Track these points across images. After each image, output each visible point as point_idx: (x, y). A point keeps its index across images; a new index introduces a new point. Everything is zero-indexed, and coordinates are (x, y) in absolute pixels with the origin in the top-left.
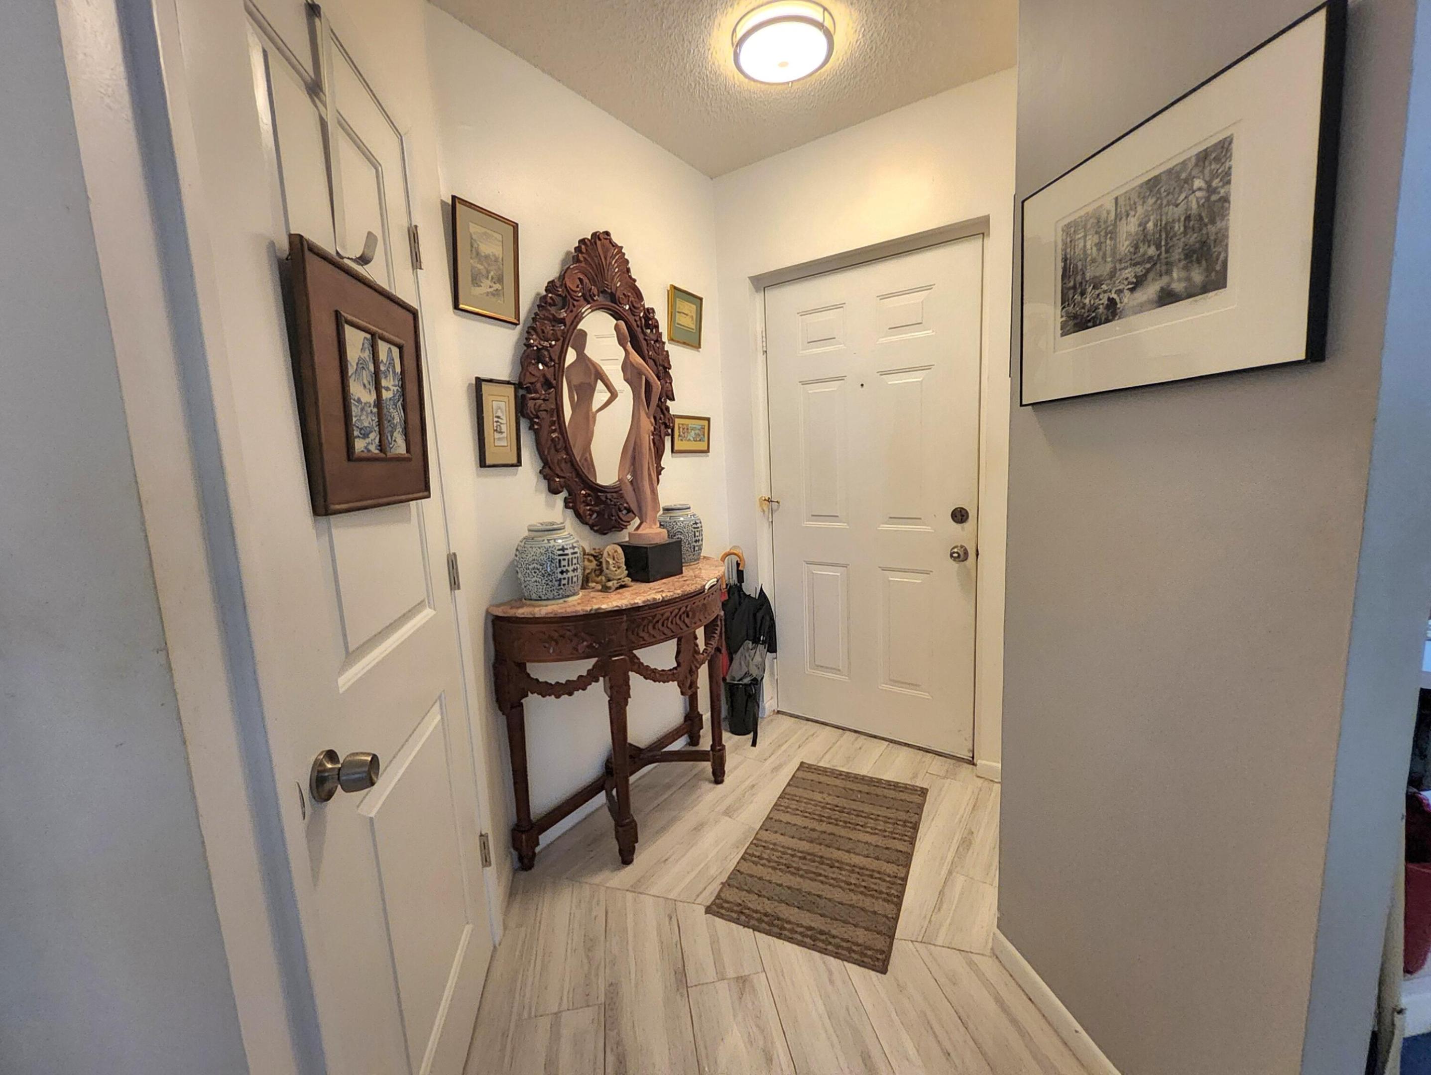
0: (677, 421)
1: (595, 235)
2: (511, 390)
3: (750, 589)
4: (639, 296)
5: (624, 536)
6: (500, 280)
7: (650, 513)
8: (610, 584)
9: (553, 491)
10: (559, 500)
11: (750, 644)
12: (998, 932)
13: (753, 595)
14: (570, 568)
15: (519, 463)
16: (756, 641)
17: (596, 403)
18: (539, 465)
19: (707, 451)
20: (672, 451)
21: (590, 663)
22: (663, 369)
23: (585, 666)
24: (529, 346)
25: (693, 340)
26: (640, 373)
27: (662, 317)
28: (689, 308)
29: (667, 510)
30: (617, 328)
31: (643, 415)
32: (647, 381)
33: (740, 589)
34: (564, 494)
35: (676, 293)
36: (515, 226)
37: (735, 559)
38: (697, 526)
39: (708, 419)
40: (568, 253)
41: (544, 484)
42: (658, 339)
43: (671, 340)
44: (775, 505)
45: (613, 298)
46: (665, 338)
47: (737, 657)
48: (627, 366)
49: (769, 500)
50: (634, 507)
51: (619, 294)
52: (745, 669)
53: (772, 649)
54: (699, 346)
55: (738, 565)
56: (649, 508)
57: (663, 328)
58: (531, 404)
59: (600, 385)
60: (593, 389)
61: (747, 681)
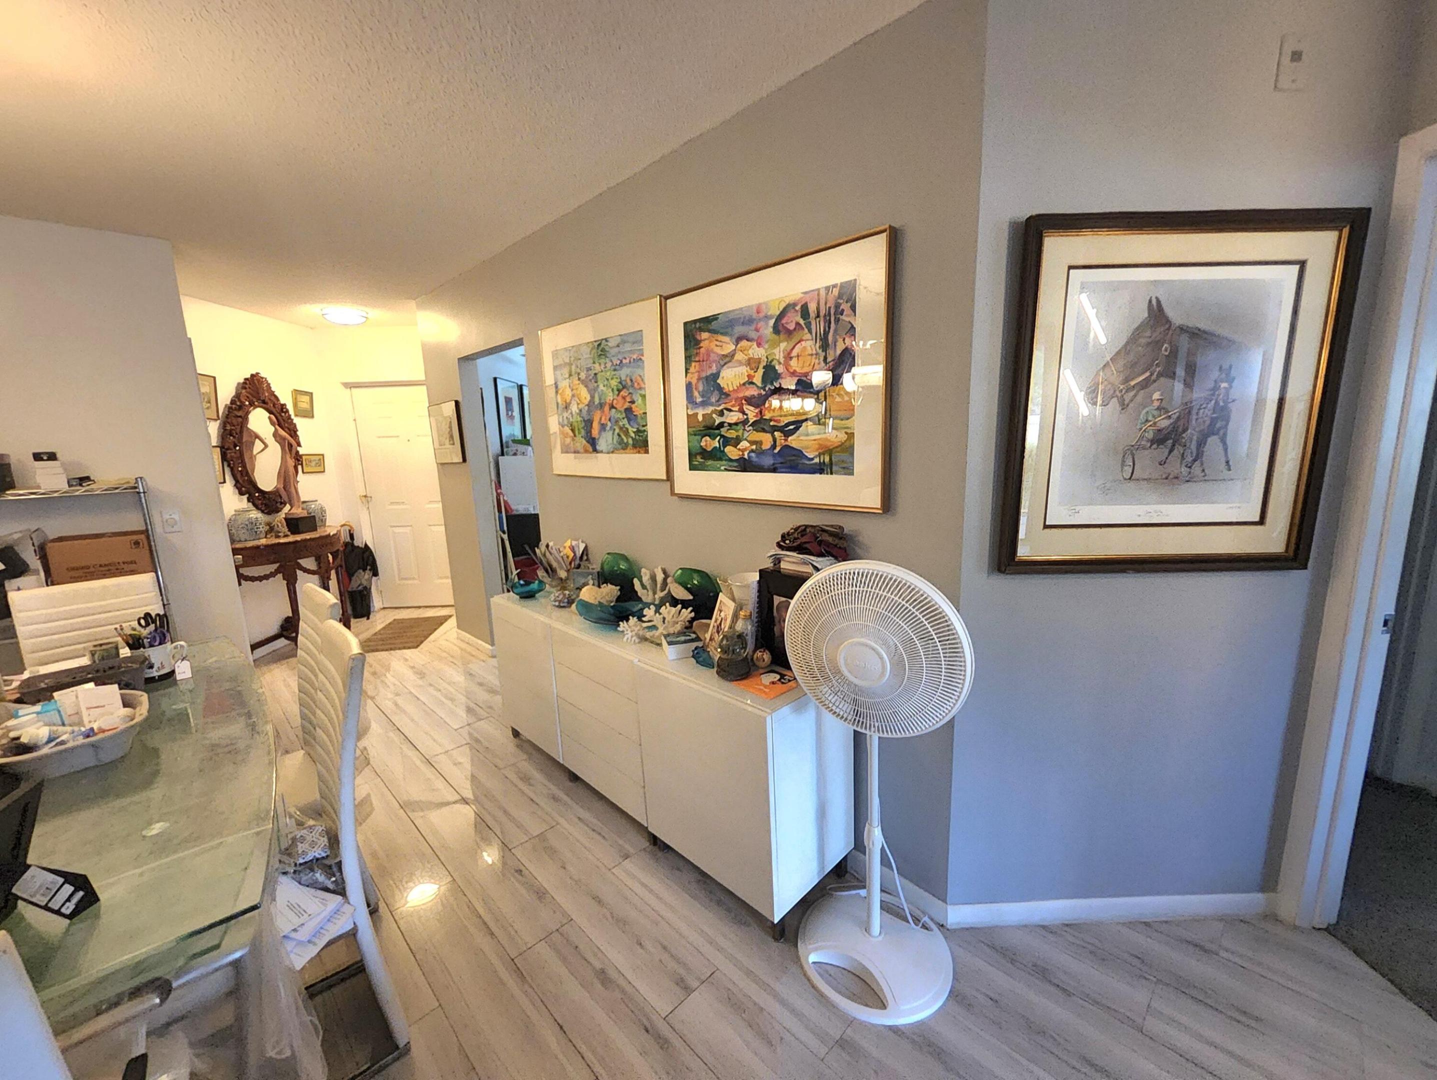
0: (304, 457)
1: (252, 375)
2: (219, 449)
3: (357, 543)
4: (277, 399)
5: (282, 515)
6: (209, 402)
7: (296, 503)
8: (280, 534)
9: (241, 493)
10: (245, 497)
11: (361, 571)
12: (460, 631)
13: (360, 546)
14: (261, 527)
15: (225, 482)
16: (365, 570)
17: (256, 450)
18: (234, 482)
19: (324, 472)
20: (303, 472)
21: (276, 566)
22: (293, 431)
23: (273, 567)
24: (225, 430)
25: (309, 414)
26: (284, 439)
27: (290, 407)
28: (306, 399)
29: (304, 502)
30: (269, 418)
31: (288, 456)
32: (288, 443)
33: (353, 545)
34: (247, 496)
35: (297, 393)
36: (214, 378)
37: (347, 528)
38: (323, 511)
39: (323, 455)
40: (239, 384)
41: (237, 491)
42: (289, 417)
43: (296, 415)
44: (369, 499)
45: (264, 402)
46: (293, 417)
47: (354, 578)
48: (275, 435)
49: (365, 496)
50: (287, 500)
51: (267, 400)
52: (359, 582)
53: (375, 573)
54: (313, 417)
55: (350, 531)
56: (296, 501)
57: (292, 412)
58: (229, 456)
59: (257, 441)
60: (253, 443)
61: (360, 588)
